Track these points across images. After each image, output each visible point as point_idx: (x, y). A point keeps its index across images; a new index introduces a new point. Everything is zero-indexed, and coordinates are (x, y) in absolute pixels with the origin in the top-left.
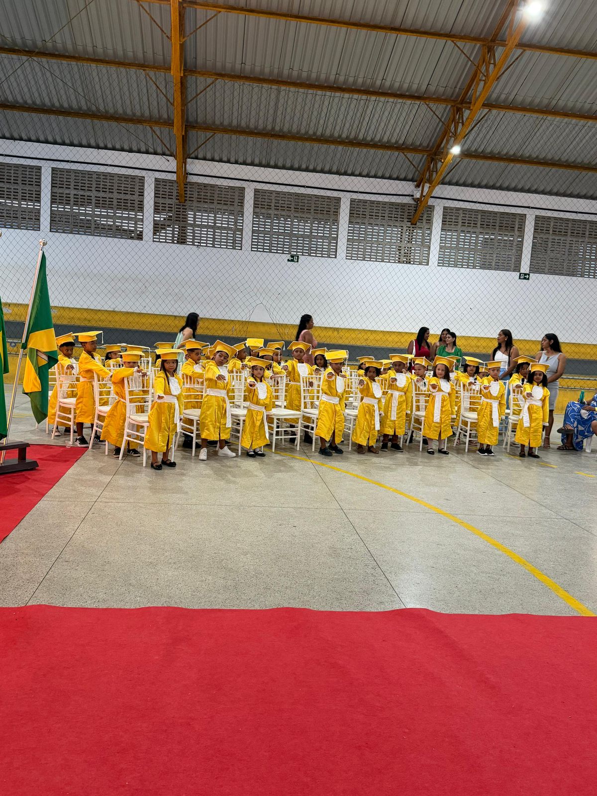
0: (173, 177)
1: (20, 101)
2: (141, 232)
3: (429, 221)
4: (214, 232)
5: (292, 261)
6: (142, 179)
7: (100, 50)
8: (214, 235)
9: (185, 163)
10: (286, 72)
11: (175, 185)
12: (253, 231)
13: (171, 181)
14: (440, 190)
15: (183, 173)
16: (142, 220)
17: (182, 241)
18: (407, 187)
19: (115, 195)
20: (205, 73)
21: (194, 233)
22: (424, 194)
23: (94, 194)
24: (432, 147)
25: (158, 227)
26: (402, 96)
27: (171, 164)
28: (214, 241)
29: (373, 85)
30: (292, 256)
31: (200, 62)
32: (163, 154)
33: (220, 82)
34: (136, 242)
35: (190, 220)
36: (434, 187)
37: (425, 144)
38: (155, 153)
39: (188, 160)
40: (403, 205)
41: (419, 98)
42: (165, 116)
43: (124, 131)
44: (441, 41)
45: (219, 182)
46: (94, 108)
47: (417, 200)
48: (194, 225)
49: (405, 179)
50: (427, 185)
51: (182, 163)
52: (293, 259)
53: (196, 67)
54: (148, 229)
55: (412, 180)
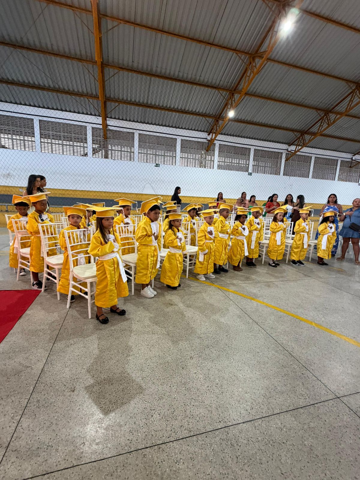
0: (101, 127)
1: (21, 81)
2: (87, 153)
3: (214, 151)
4: (121, 153)
5: (157, 166)
6: (86, 127)
7: (55, 48)
8: (121, 154)
9: (106, 120)
10: (154, 69)
11: (102, 130)
12: (139, 153)
13: (100, 129)
14: (220, 137)
15: (105, 125)
16: (87, 147)
17: (106, 157)
18: (204, 135)
19: (73, 135)
20: (113, 66)
21: (112, 153)
22: (213, 138)
23: (62, 134)
24: (217, 115)
25: (95, 151)
26: (208, 86)
27: (99, 120)
28: (121, 157)
29: (195, 79)
30: (157, 164)
31: (111, 60)
32: (95, 115)
33: (121, 72)
34: (84, 157)
35: (110, 148)
36: (217, 135)
37: (214, 114)
38: (91, 115)
39: (107, 119)
40: (203, 143)
41: (215, 88)
42: (94, 93)
43: (74, 101)
44: (231, 53)
45: (122, 130)
46: (57, 86)
47: (209, 141)
48: (112, 150)
49: (203, 131)
50: (214, 135)
51: (104, 120)
52: (157, 165)
53: (108, 62)
54: (90, 151)
55: (207, 132)
